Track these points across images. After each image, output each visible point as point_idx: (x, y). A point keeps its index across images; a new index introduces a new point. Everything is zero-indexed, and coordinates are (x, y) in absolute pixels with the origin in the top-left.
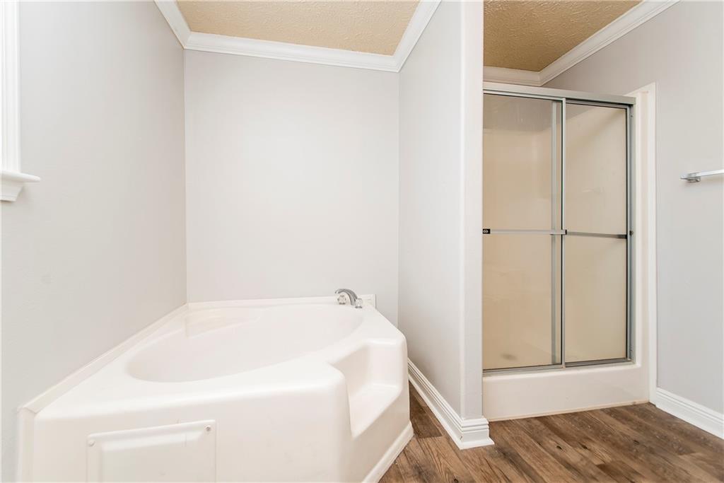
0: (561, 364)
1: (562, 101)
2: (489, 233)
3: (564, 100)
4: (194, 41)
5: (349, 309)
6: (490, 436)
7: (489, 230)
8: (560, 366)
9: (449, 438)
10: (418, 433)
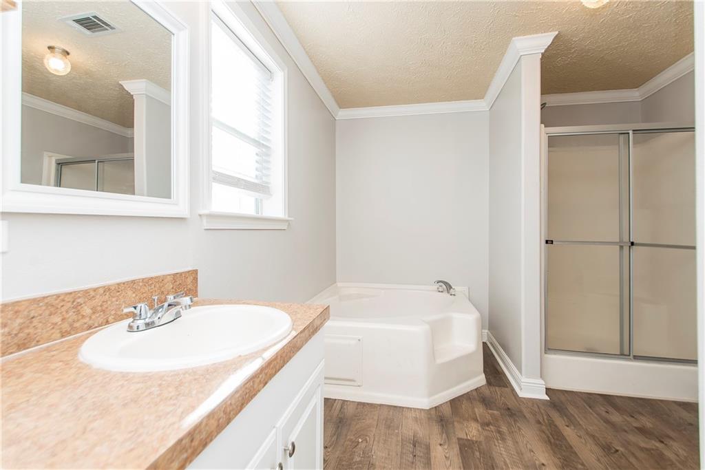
0: (629, 355)
1: (628, 133)
2: (552, 243)
3: (631, 132)
4: (342, 114)
5: (445, 295)
6: (546, 394)
7: (552, 241)
8: (628, 357)
9: (513, 390)
10: (489, 383)
